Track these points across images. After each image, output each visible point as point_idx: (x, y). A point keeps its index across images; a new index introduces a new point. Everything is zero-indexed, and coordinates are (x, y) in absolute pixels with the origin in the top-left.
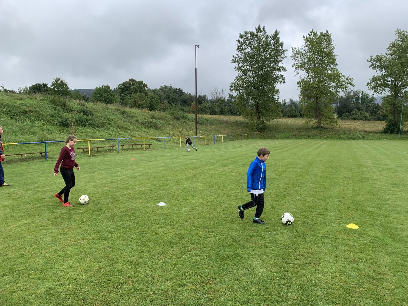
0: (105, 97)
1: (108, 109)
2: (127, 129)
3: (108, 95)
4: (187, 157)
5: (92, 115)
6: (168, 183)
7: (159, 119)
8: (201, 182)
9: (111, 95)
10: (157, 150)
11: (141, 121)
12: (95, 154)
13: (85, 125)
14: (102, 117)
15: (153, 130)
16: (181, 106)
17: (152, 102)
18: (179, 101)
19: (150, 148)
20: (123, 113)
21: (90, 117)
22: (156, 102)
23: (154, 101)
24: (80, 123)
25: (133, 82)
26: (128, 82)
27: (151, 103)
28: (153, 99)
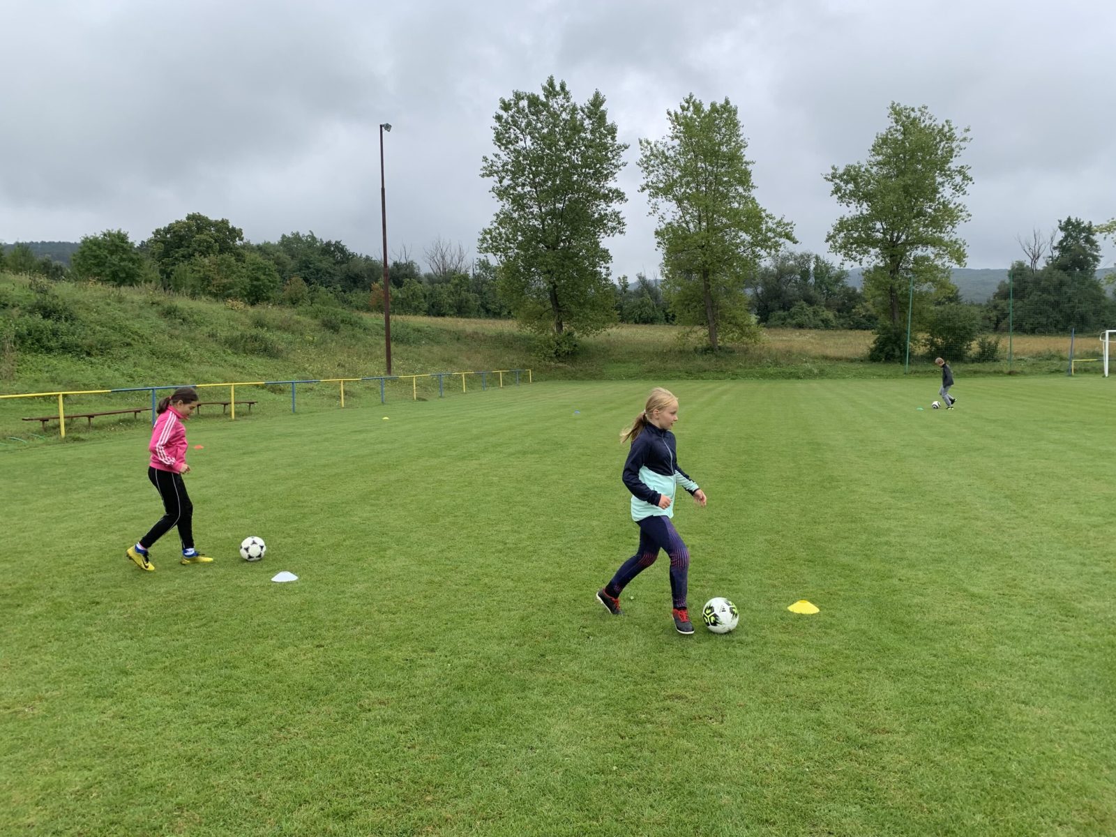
0: (114, 265)
1: (120, 302)
2: (182, 359)
3: (122, 260)
4: (360, 437)
5: (71, 318)
6: (304, 516)
7: (279, 328)
8: (402, 505)
9: (131, 260)
10: (274, 419)
11: (223, 333)
12: (82, 436)
13: (49, 350)
14: (102, 325)
15: (260, 360)
16: (345, 292)
17: (257, 279)
18: (337, 279)
19: (250, 413)
20: (169, 313)
21: (63, 326)
22: (270, 281)
23: (262, 277)
24: (33, 344)
25: (198, 223)
26: (184, 223)
27: (255, 283)
28: (260, 273)
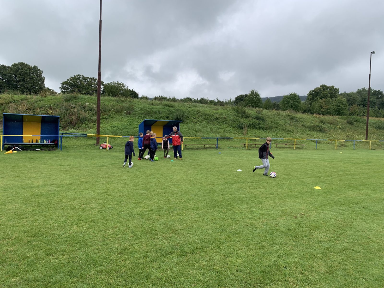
1: (279, 116)
5: (263, 120)
11: (308, 124)
13: (256, 128)
14: (271, 122)
15: (317, 133)
17: (339, 106)
19: (303, 148)
20: (292, 118)
22: (344, 107)
23: (341, 105)
24: (253, 127)
25: (324, 87)
26: (319, 88)
28: (341, 104)
